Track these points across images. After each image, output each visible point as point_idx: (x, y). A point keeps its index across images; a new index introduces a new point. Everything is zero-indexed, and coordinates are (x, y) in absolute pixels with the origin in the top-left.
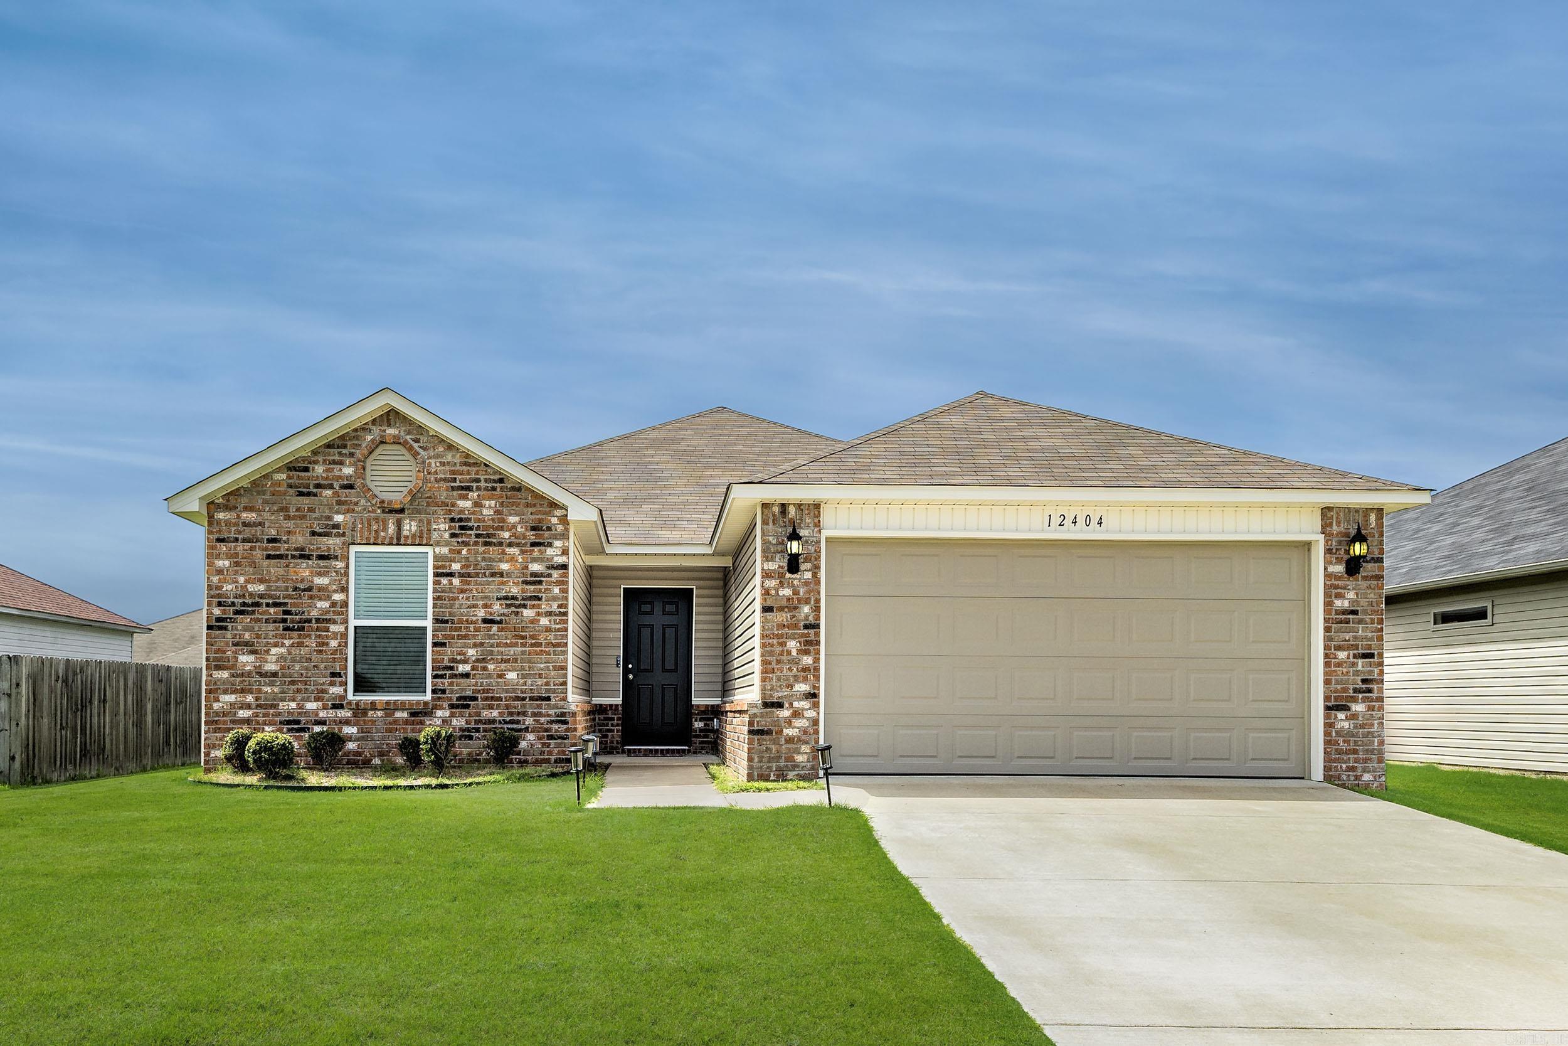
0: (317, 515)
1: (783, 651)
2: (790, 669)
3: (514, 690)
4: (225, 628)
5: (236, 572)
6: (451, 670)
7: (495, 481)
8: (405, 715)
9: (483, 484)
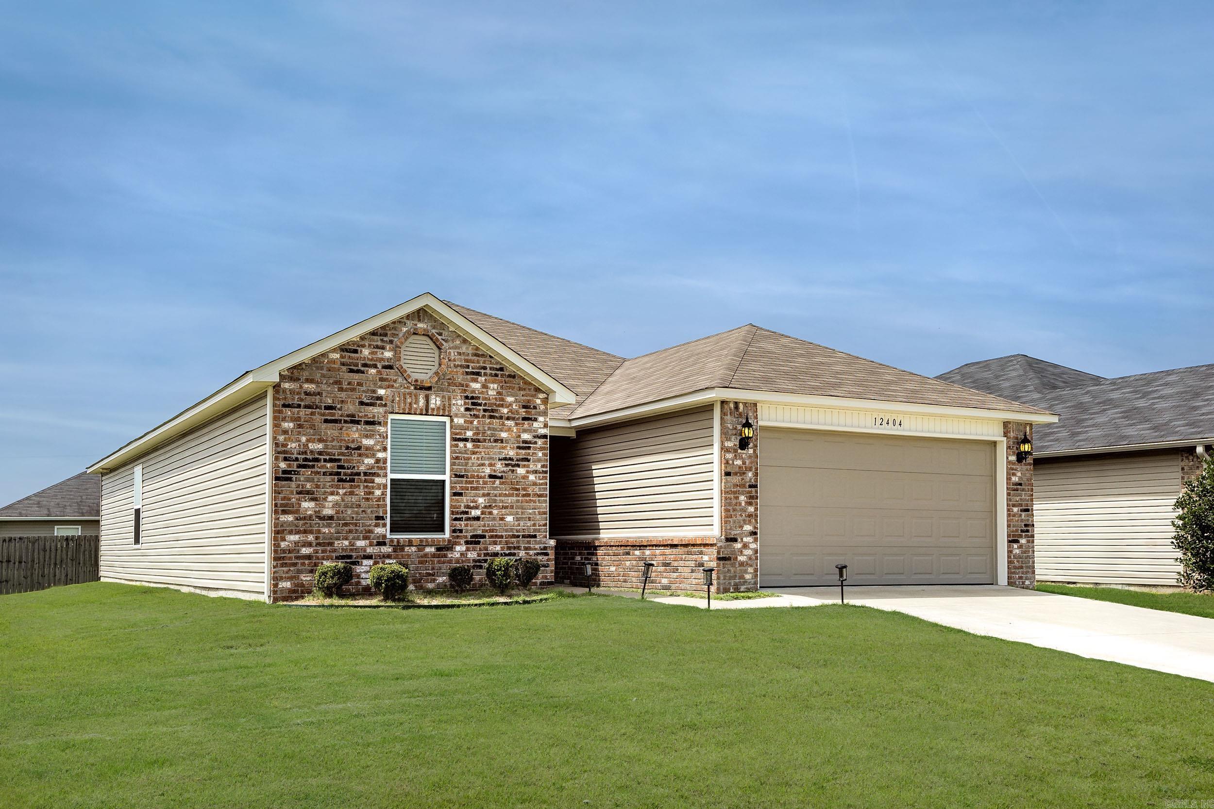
0: (364, 388)
3: (512, 530)
4: (290, 479)
5: (299, 433)
6: (466, 514)
7: (497, 370)
8: (432, 550)
9: (488, 371)
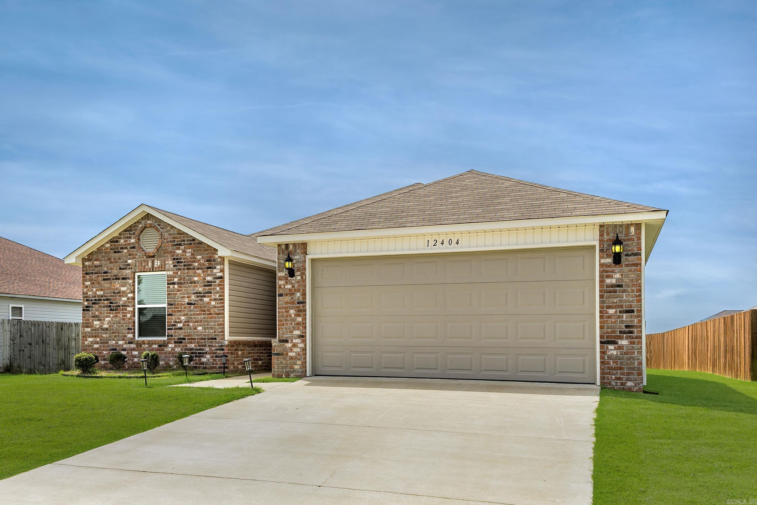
0: (121, 261)
1: (287, 315)
2: (291, 324)
3: (201, 335)
4: (89, 310)
5: (93, 287)
6: (175, 326)
7: (191, 241)
8: (156, 346)
9: (186, 242)
